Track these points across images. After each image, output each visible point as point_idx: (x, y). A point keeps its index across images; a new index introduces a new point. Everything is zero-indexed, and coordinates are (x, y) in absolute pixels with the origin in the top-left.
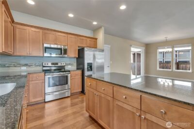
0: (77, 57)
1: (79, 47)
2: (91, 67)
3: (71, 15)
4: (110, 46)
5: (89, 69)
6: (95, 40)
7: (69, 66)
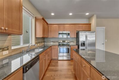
0: (76, 37)
1: (77, 31)
2: (84, 44)
3: (71, 14)
4: (104, 28)
5: (83, 45)
6: (89, 25)
7: (72, 43)
